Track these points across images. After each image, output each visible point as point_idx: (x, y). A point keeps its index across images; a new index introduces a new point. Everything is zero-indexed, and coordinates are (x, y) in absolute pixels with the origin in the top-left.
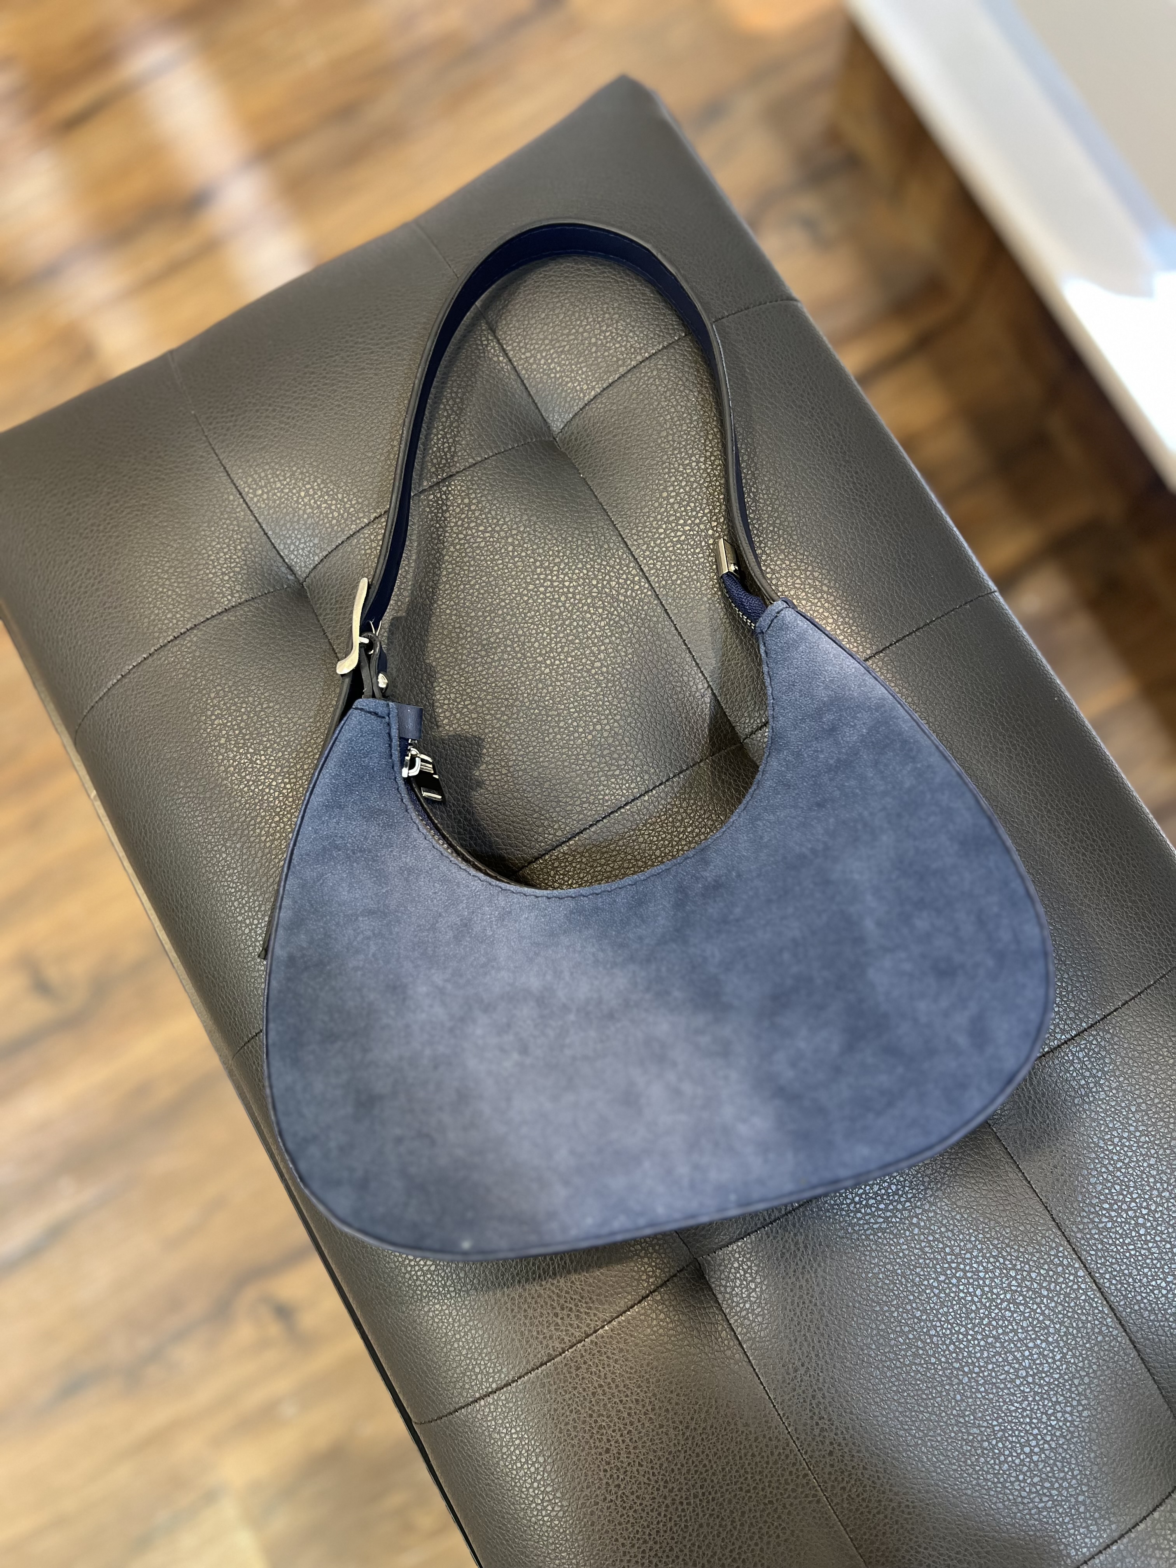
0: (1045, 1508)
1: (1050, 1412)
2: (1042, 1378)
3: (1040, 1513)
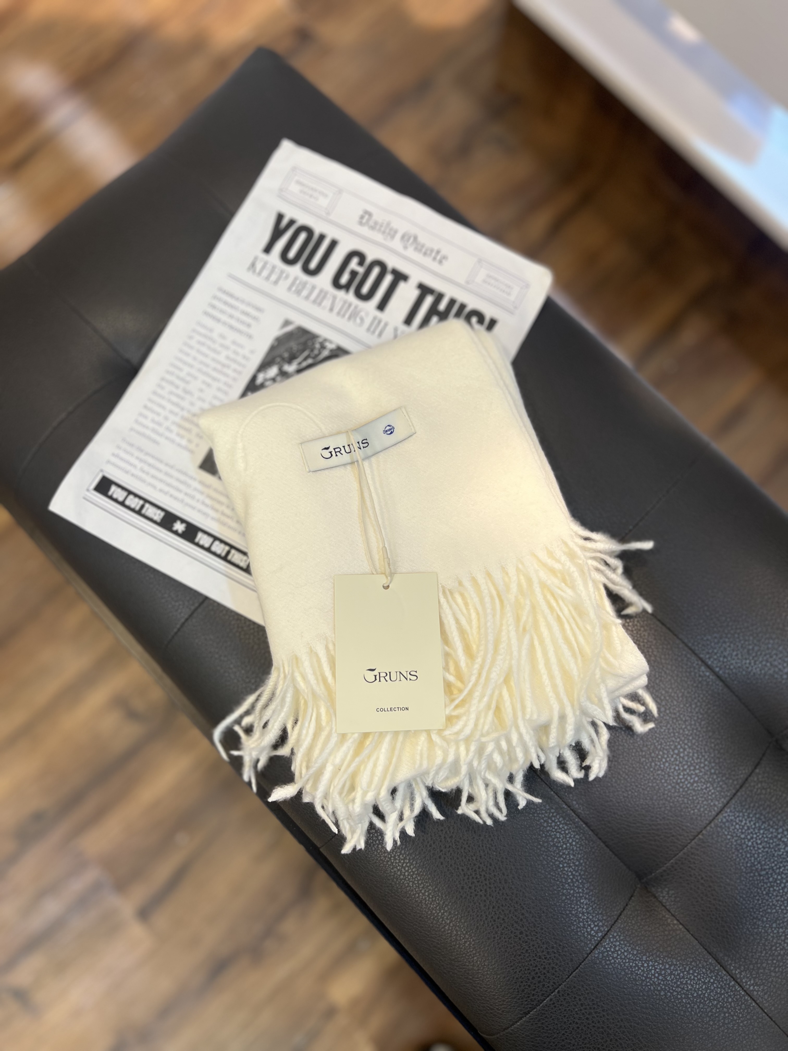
0: (694, 782)
1: (684, 727)
2: (674, 709)
3: (692, 785)
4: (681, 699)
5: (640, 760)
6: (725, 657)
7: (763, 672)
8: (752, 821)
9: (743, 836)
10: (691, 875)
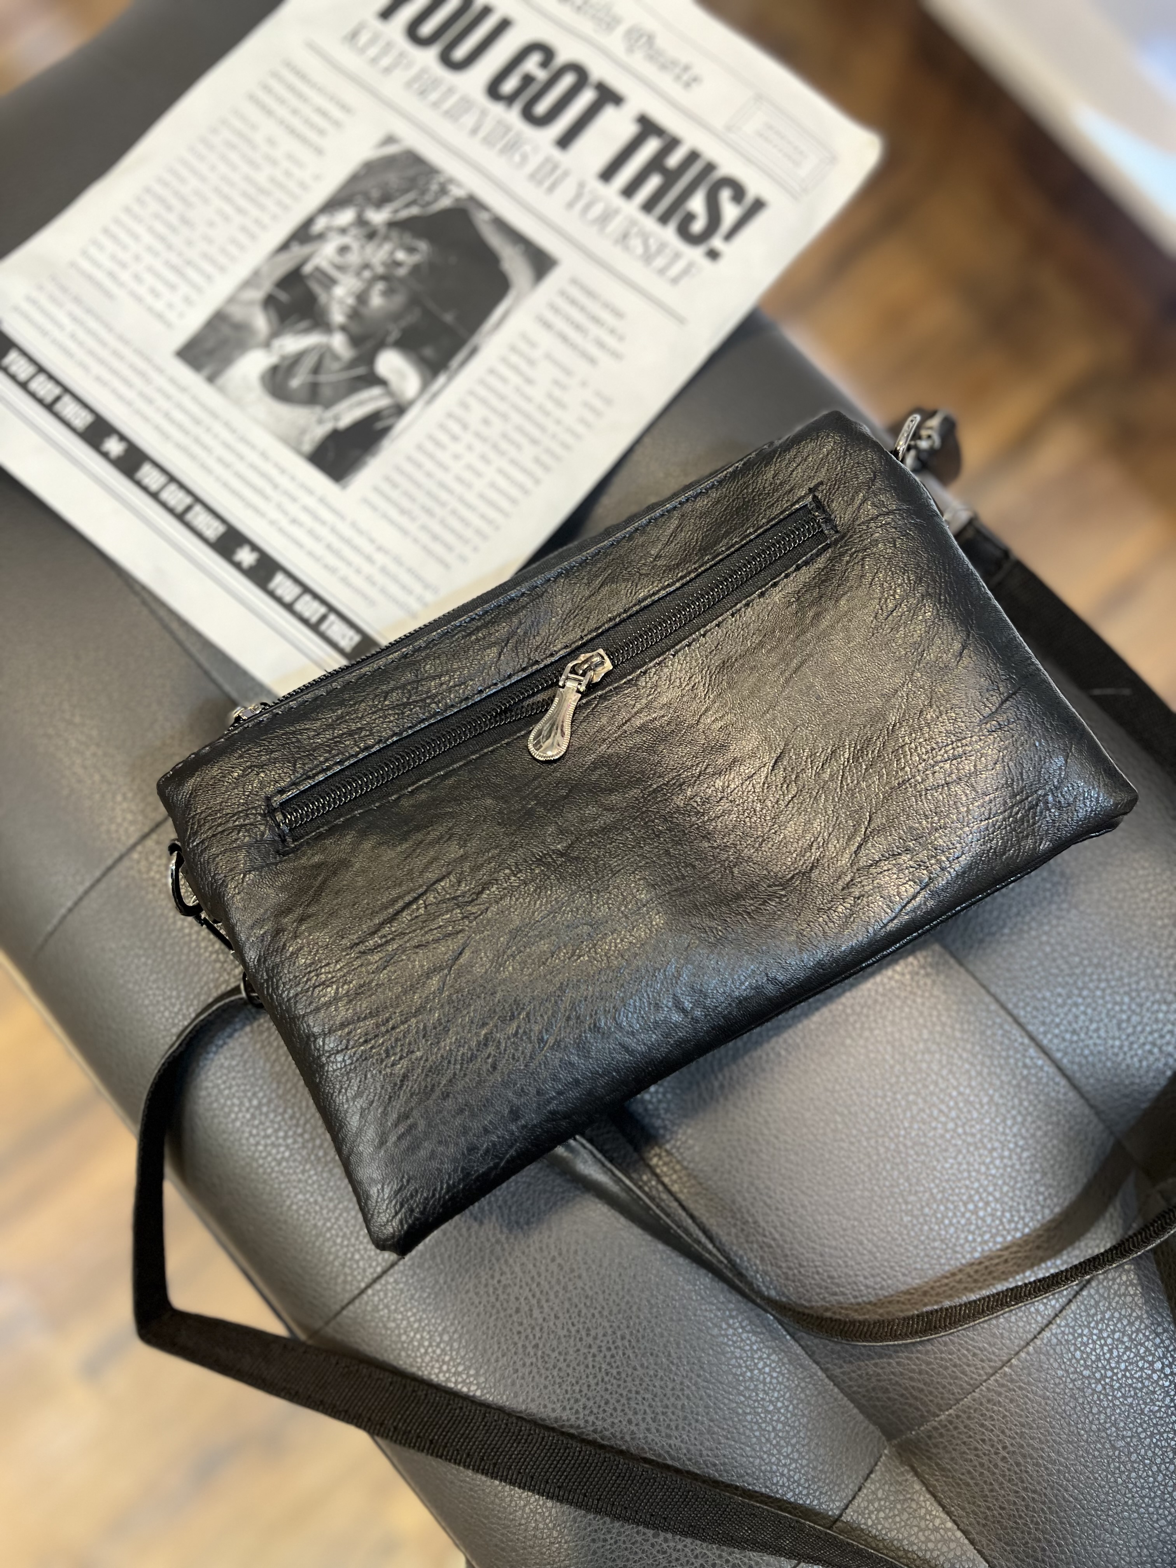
4: (986, 1107)
5: (902, 1219)
6: (1074, 1032)
7: (1145, 1063)
8: (1106, 1344)
9: (1086, 1373)
10: (983, 1441)
